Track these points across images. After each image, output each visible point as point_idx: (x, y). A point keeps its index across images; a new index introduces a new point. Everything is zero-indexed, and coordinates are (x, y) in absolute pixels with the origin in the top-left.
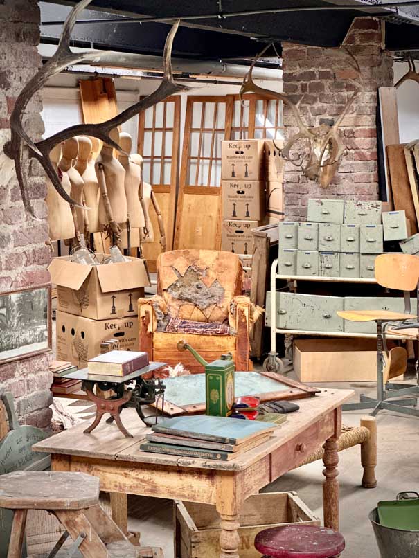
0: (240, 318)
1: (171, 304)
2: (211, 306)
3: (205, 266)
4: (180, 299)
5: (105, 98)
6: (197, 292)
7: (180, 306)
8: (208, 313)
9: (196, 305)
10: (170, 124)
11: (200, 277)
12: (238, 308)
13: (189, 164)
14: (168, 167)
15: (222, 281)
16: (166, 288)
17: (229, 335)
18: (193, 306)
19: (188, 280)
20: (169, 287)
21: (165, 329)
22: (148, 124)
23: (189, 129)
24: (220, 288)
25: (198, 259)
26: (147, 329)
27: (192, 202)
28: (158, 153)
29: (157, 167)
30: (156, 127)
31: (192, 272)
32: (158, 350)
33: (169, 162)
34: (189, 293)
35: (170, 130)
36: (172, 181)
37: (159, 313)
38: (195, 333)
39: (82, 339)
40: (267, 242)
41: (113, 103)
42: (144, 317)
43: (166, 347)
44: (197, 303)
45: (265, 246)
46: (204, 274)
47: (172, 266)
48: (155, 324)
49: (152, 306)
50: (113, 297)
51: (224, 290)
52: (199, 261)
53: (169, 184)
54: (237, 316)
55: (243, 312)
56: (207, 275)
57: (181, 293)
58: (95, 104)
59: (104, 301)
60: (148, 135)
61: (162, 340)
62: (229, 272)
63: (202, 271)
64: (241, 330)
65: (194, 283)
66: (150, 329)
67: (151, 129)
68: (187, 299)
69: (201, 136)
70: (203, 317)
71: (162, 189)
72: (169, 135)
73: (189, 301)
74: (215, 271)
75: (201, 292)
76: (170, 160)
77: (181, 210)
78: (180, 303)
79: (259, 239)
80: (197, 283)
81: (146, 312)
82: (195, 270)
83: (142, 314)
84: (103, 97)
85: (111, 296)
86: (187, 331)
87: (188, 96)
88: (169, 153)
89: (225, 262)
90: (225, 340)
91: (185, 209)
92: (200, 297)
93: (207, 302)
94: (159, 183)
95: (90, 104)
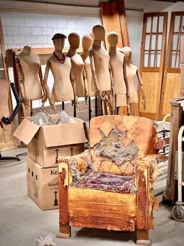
0: (139, 178)
1: (95, 159)
2: (125, 163)
3: (126, 129)
4: (101, 155)
5: (117, 13)
6: (116, 151)
7: (102, 161)
8: (123, 168)
9: (114, 162)
10: (161, 30)
11: (120, 139)
12: (138, 169)
13: (171, 55)
14: (159, 57)
15: (137, 142)
16: (92, 146)
17: (129, 193)
18: (111, 162)
19: (111, 140)
20: (95, 145)
21: (77, 185)
22: (148, 31)
23: (172, 32)
24: (135, 148)
25: (121, 123)
26: (64, 183)
27: (172, 78)
28: (153, 48)
29: (153, 56)
30: (153, 32)
31: (114, 134)
32: (71, 201)
33: (160, 53)
34: (109, 151)
35: (161, 33)
36: (160, 65)
37: (74, 170)
38: (101, 189)
39: (36, 180)
40: (180, 110)
41: (123, 17)
42: (61, 173)
43: (77, 199)
44: (115, 160)
45: (178, 113)
46: (124, 136)
47: (99, 129)
48: (71, 179)
49: (68, 164)
50: (57, 150)
51: (138, 150)
52: (121, 125)
53: (159, 67)
54: (138, 176)
55: (142, 173)
56: (126, 137)
57: (102, 152)
58: (112, 17)
59: (50, 154)
60: (148, 37)
61: (74, 193)
62: (144, 135)
63: (122, 133)
64: (141, 188)
65: (114, 143)
66: (66, 183)
67: (149, 33)
68: (106, 156)
69: (179, 37)
70: (120, 171)
71: (155, 70)
72: (160, 37)
73: (109, 158)
74: (132, 134)
75: (119, 150)
76: (160, 52)
77: (165, 83)
78: (101, 159)
79: (174, 108)
80: (116, 144)
81: (63, 169)
82: (117, 132)
83: (60, 170)
84: (115, 13)
85: (56, 149)
86: (95, 187)
87: (172, 12)
88: (159, 48)
89: (142, 126)
90: (126, 196)
91: (168, 82)
92: (118, 155)
93: (122, 159)
94: (153, 67)
95: (108, 17)
